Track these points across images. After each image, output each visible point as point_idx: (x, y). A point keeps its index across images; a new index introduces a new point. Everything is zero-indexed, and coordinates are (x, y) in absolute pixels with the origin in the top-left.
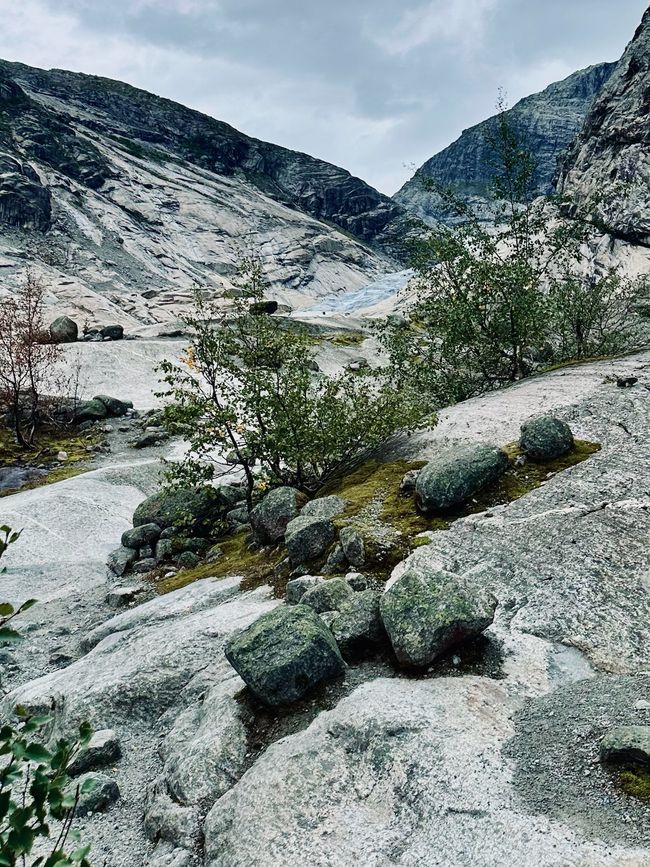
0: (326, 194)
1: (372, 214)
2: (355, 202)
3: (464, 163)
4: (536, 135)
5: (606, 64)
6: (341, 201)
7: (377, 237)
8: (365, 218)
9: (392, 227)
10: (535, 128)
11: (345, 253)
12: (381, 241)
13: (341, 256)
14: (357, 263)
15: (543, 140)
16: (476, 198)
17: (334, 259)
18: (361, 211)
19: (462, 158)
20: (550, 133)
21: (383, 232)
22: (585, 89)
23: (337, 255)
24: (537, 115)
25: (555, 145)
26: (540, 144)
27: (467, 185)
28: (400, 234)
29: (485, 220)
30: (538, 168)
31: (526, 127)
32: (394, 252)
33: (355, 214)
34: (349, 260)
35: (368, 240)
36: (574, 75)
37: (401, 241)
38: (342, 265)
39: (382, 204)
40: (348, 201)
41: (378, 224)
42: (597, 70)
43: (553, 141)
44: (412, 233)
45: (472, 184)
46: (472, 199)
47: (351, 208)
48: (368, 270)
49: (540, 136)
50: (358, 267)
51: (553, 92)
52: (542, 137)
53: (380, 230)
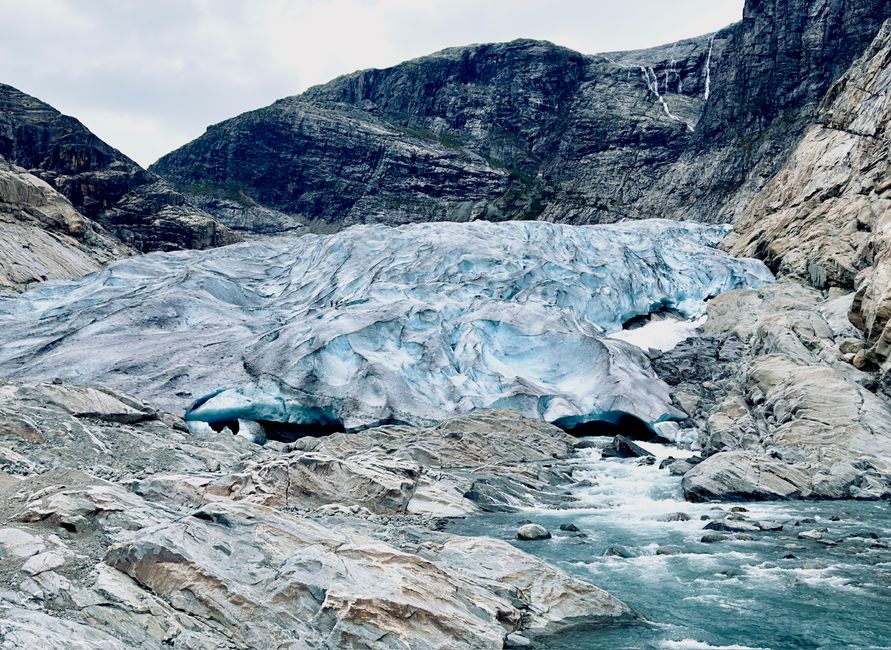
0: (18, 133)
1: (99, 175)
2: (71, 153)
3: (212, 161)
4: (301, 135)
5: (375, 70)
6: (44, 148)
7: (108, 214)
8: (87, 181)
9: (135, 201)
10: (301, 127)
11: (48, 212)
12: (115, 220)
13: (39, 216)
14: (74, 235)
15: (311, 143)
16: (227, 202)
17: (22, 219)
18: (81, 169)
19: (208, 155)
20: (318, 135)
21: (118, 206)
22: (353, 93)
23: (31, 212)
24: (302, 114)
25: (325, 149)
26: (307, 146)
27: (216, 187)
28: (148, 212)
29: (240, 229)
30: (304, 173)
31: (290, 126)
32: (136, 238)
33: (71, 173)
34: (56, 226)
35: (92, 213)
36: (339, 79)
37: (148, 222)
38: (41, 233)
39: (118, 163)
40: (57, 149)
41: (111, 192)
42: (367, 74)
43: (322, 144)
44: (168, 211)
45: (221, 186)
46: (223, 203)
47: (63, 162)
48: (99, 251)
49: (306, 137)
50: (76, 242)
51: (315, 95)
52: (309, 138)
53: (113, 202)
